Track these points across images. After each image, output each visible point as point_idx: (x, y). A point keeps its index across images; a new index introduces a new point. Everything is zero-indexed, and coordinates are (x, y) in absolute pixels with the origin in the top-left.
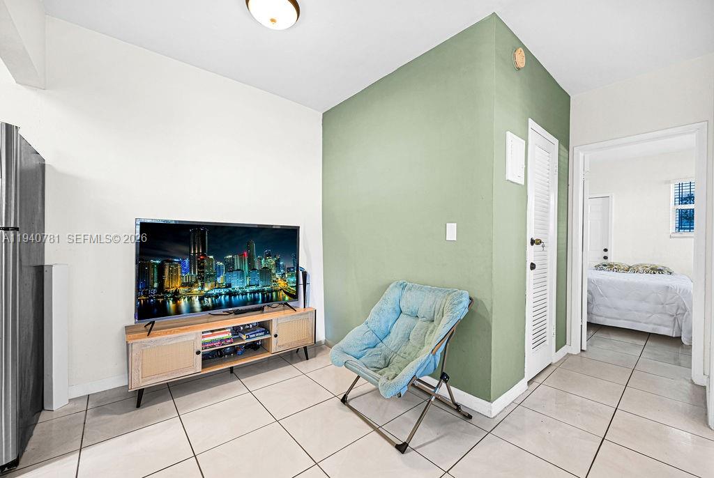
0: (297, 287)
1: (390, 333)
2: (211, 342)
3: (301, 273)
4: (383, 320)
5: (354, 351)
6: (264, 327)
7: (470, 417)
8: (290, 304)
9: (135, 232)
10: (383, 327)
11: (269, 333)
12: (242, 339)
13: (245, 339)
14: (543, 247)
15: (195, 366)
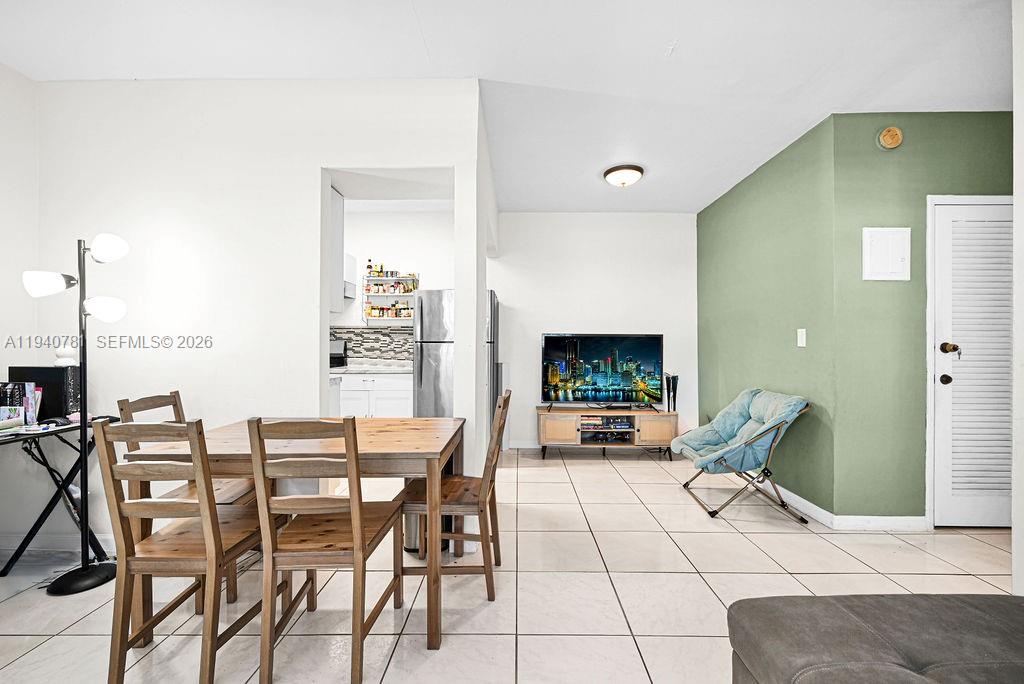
0: (661, 389)
1: (736, 435)
2: (587, 425)
3: (664, 377)
4: (728, 423)
5: (695, 444)
6: (630, 421)
7: (806, 522)
8: (654, 405)
9: (541, 343)
10: (728, 429)
11: (633, 427)
12: (610, 428)
13: (613, 429)
14: (959, 354)
15: (574, 440)
